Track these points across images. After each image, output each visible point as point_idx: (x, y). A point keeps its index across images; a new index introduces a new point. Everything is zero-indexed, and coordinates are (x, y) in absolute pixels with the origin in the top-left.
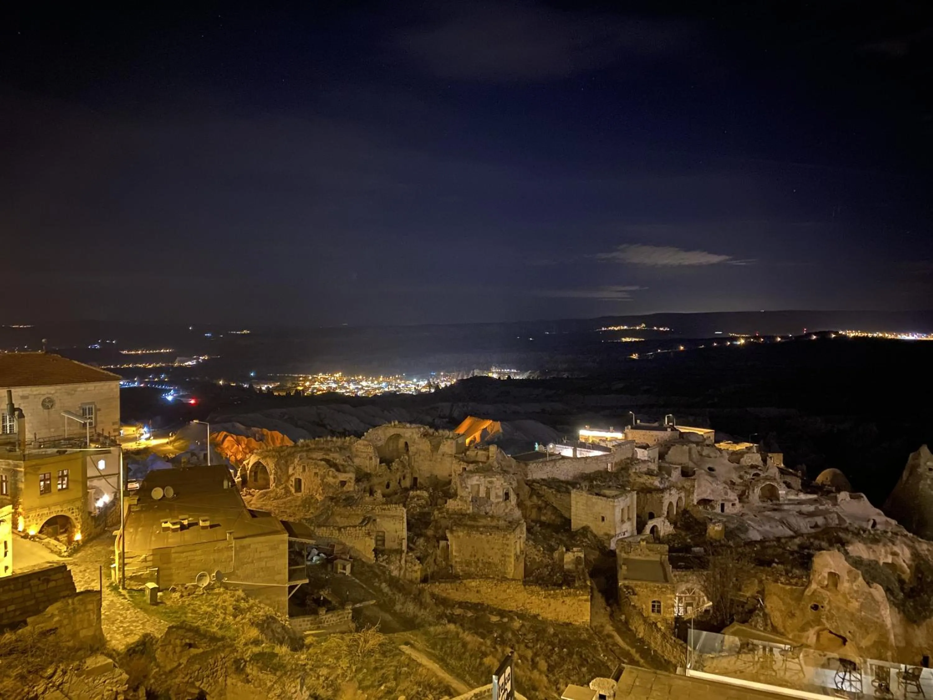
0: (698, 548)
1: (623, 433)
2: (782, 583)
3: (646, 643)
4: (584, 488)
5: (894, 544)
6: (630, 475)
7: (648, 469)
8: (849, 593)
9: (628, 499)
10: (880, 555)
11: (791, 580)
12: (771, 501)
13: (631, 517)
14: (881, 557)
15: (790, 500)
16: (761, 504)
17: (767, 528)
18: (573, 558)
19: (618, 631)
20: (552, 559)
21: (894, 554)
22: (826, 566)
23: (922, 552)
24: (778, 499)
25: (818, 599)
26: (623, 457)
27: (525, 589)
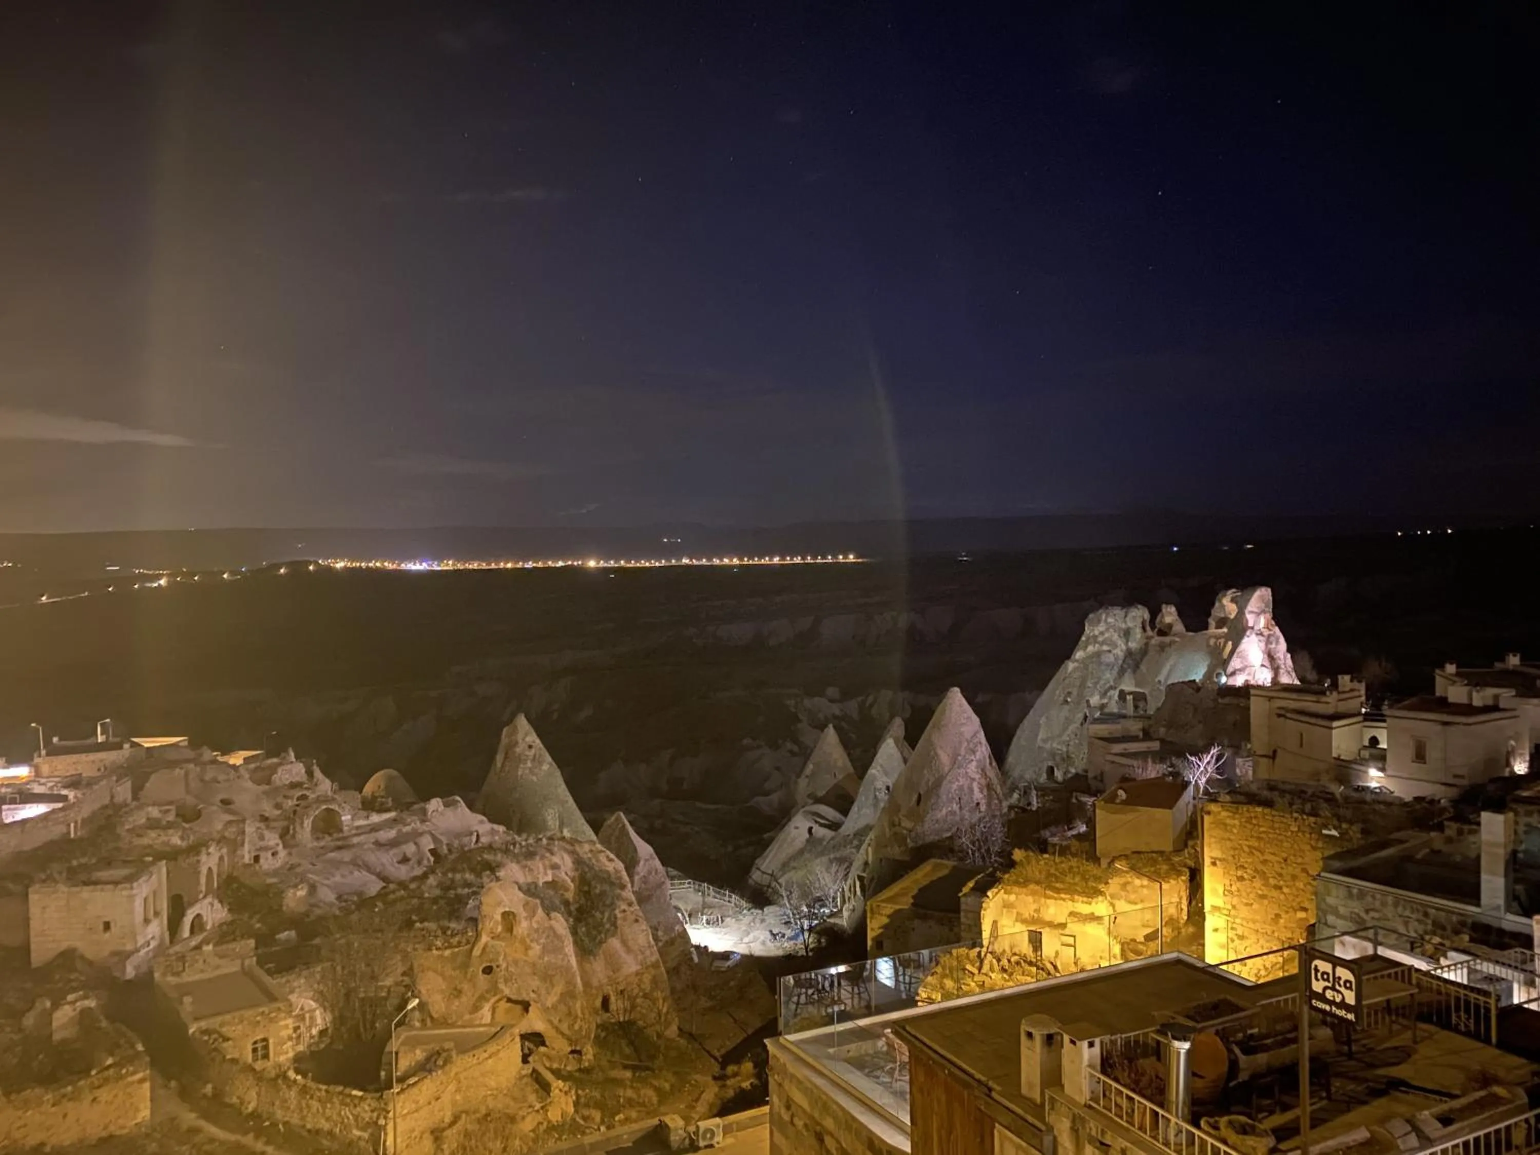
0: (286, 933)
1: (30, 766)
2: (437, 949)
3: (265, 1116)
4: (56, 875)
5: (552, 854)
6: (119, 836)
7: (148, 819)
8: (528, 935)
9: (154, 877)
10: (539, 873)
11: (452, 941)
12: (330, 834)
13: (158, 909)
14: (540, 876)
15: (358, 828)
16: (315, 844)
17: (338, 878)
18: (72, 1014)
19: (206, 1116)
20: (20, 1030)
21: (555, 867)
22: (499, 904)
23: (585, 856)
24: (341, 831)
25: (491, 956)
26: (97, 806)
27: (10, 1101)
